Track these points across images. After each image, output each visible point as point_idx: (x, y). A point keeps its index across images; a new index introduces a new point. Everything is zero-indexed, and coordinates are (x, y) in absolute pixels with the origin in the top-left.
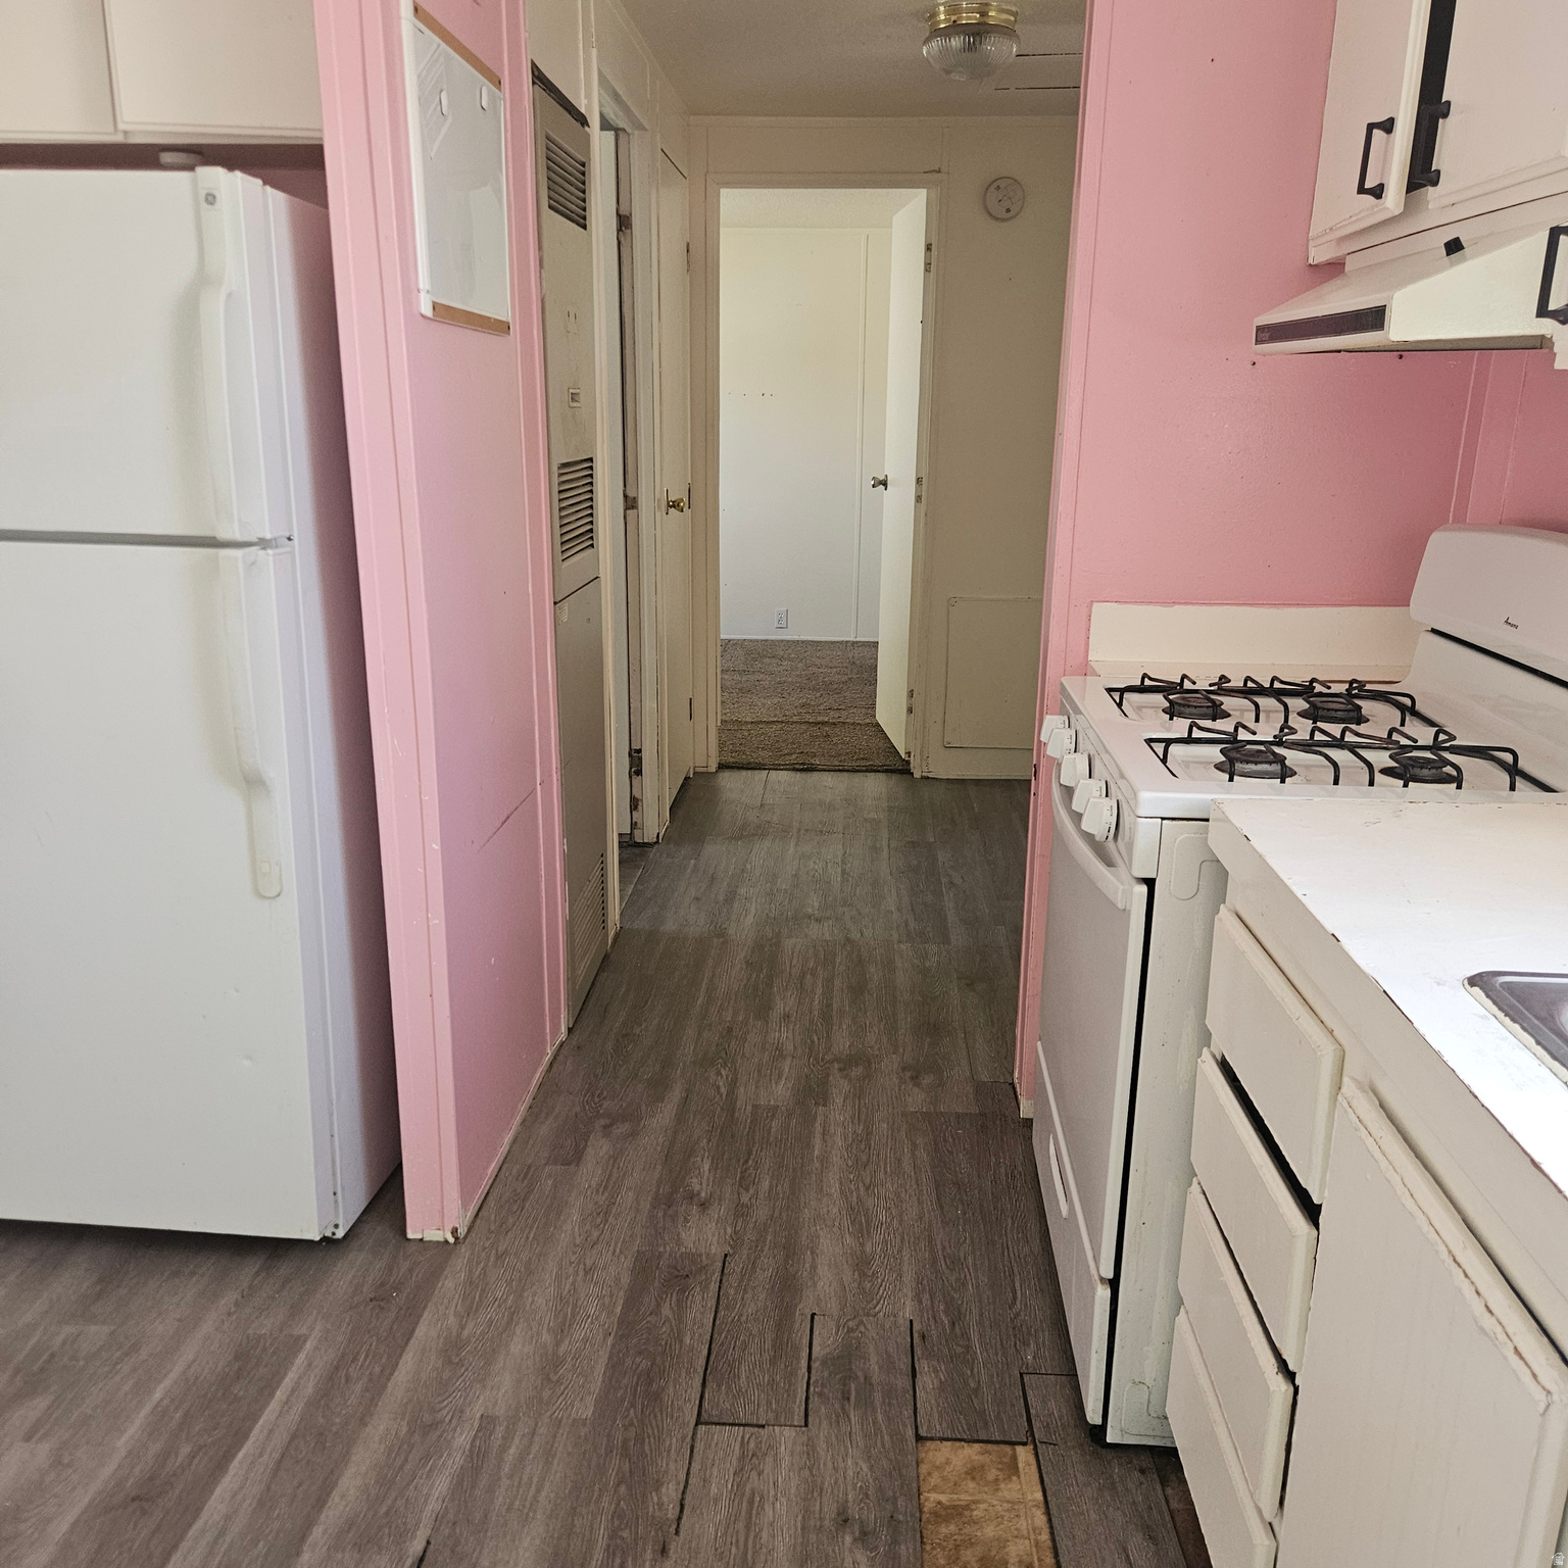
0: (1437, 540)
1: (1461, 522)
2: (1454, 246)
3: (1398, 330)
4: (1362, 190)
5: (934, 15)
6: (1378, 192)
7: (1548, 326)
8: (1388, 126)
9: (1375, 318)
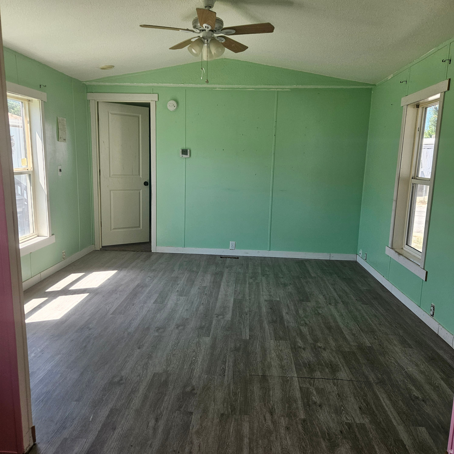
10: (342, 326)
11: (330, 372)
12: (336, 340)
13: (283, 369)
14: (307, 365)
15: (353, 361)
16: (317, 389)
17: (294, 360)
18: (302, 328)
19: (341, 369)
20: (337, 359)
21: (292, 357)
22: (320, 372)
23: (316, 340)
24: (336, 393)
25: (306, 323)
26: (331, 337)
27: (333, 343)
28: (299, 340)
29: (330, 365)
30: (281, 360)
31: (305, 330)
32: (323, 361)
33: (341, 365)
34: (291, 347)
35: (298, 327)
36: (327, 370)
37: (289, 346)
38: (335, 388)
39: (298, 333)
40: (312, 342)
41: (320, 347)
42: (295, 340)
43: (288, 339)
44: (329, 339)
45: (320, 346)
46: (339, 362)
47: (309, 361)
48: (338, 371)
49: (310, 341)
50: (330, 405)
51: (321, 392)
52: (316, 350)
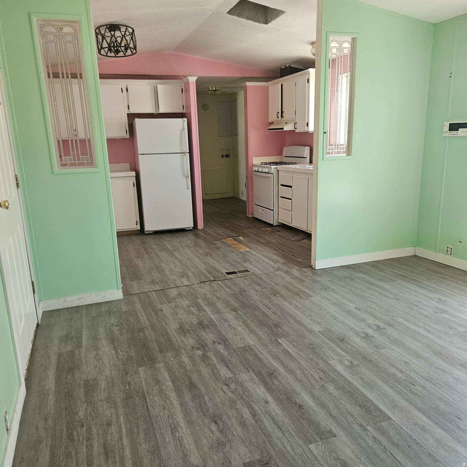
0: (284, 148)
1: (285, 146)
2: (286, 123)
3: (285, 129)
4: (277, 117)
5: (209, 88)
6: (279, 118)
7: (295, 129)
8: (279, 112)
9: (283, 129)
10: (173, 396)
11: (185, 326)
12: (181, 365)
13: (224, 319)
14: (205, 327)
15: (163, 342)
16: (193, 313)
17: (219, 329)
18: (229, 375)
19: (175, 331)
20: (178, 339)
21: (222, 330)
22: (193, 324)
23: (205, 357)
24: (178, 315)
25: (227, 385)
26: (188, 368)
27: (185, 359)
28: (225, 353)
29: (186, 332)
30: (231, 326)
31: (224, 372)
32: (192, 334)
33: (175, 335)
34: (228, 341)
35: (235, 375)
36: (187, 327)
37: (230, 342)
38: (179, 317)
39: (230, 363)
40: (209, 354)
41: (198, 349)
42: (229, 352)
43: (237, 350)
44: (190, 363)
45: (198, 351)
46: (177, 337)
47: (205, 331)
48: (178, 329)
49: (210, 354)
50: (183, 307)
51: (190, 312)
52: (202, 345)
